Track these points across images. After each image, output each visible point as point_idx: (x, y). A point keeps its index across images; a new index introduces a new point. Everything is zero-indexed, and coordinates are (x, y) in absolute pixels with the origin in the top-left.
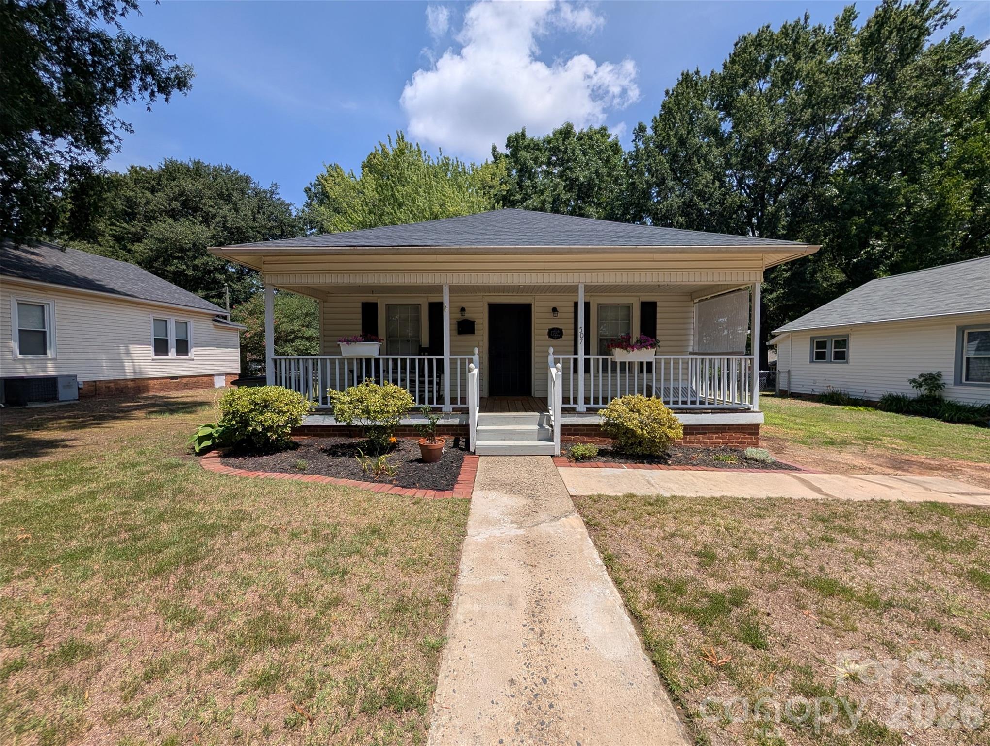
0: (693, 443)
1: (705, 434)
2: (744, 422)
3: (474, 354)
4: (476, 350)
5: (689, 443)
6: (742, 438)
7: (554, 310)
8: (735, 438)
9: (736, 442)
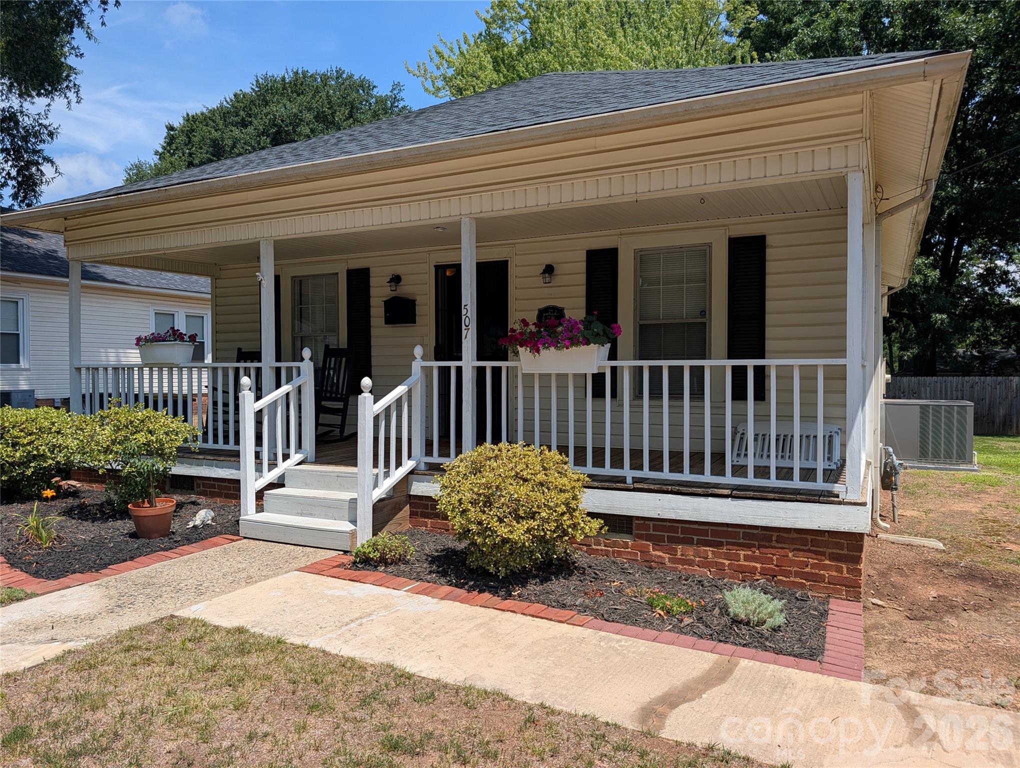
0: (691, 563)
1: (718, 545)
2: (814, 526)
3: (302, 360)
4: (307, 353)
5: (683, 562)
6: (813, 566)
7: (549, 270)
8: (793, 563)
9: (797, 574)
